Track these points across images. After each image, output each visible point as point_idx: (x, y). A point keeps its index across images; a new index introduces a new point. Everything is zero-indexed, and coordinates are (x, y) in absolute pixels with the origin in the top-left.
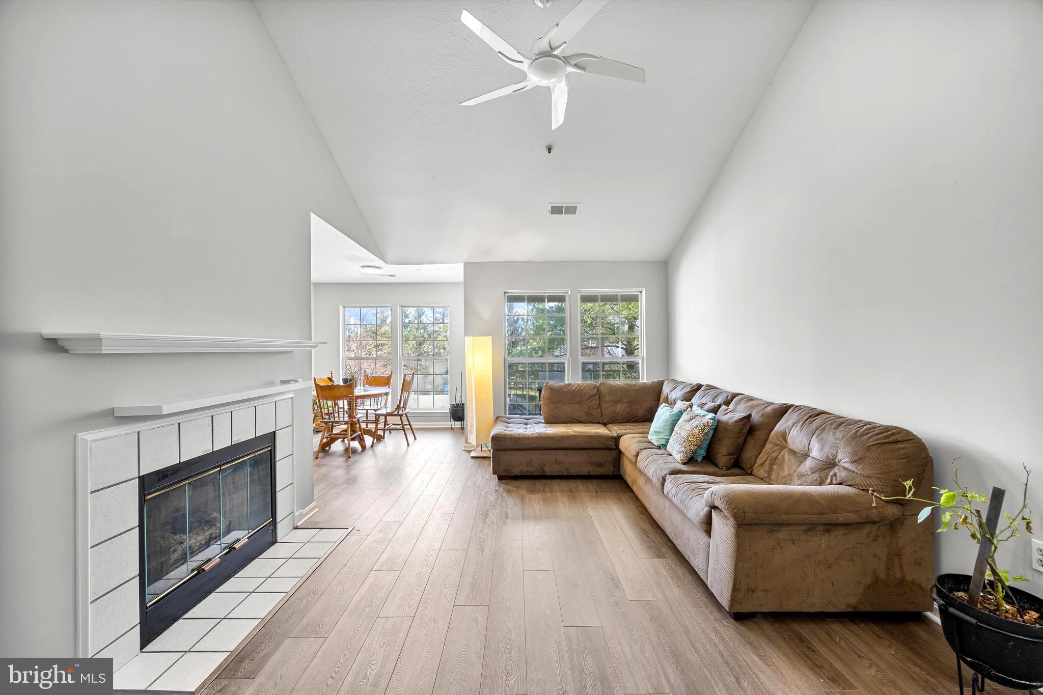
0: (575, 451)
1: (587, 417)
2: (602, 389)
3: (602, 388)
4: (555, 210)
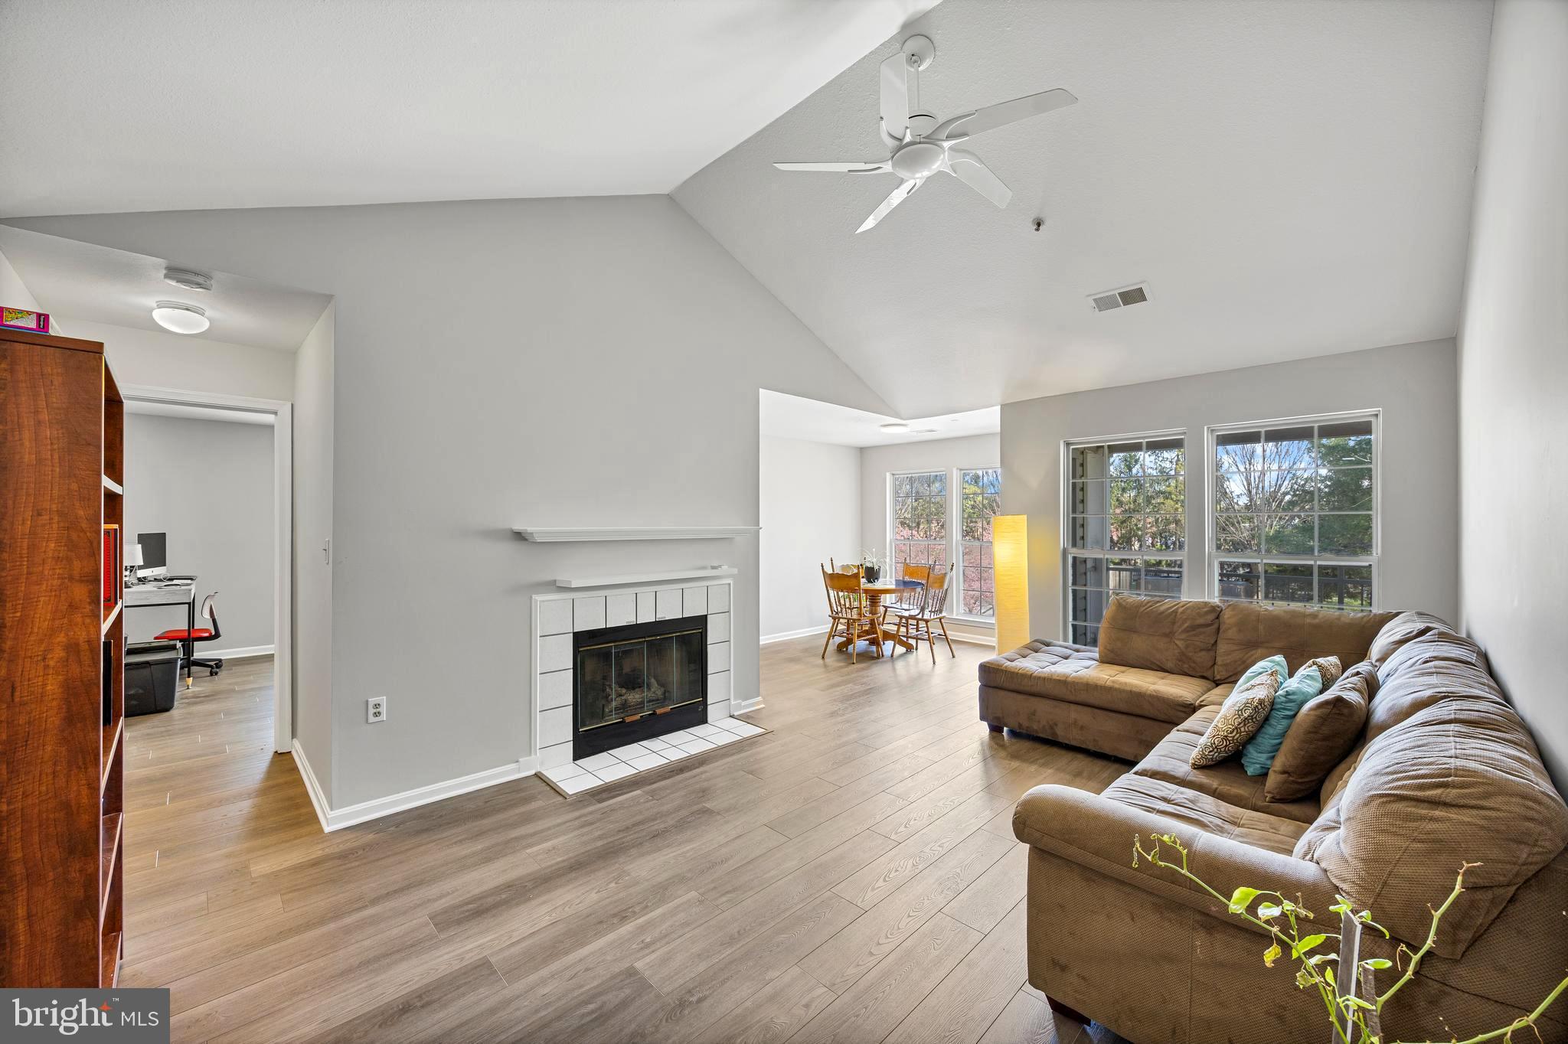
2: (1226, 617)
3: (1229, 615)
4: (1104, 303)
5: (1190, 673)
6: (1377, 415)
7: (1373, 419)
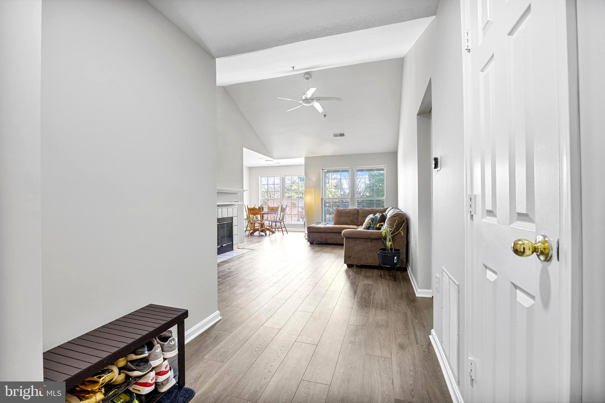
3: (360, 211)
4: (336, 135)
5: (353, 224)
6: (385, 167)
7: (384, 168)
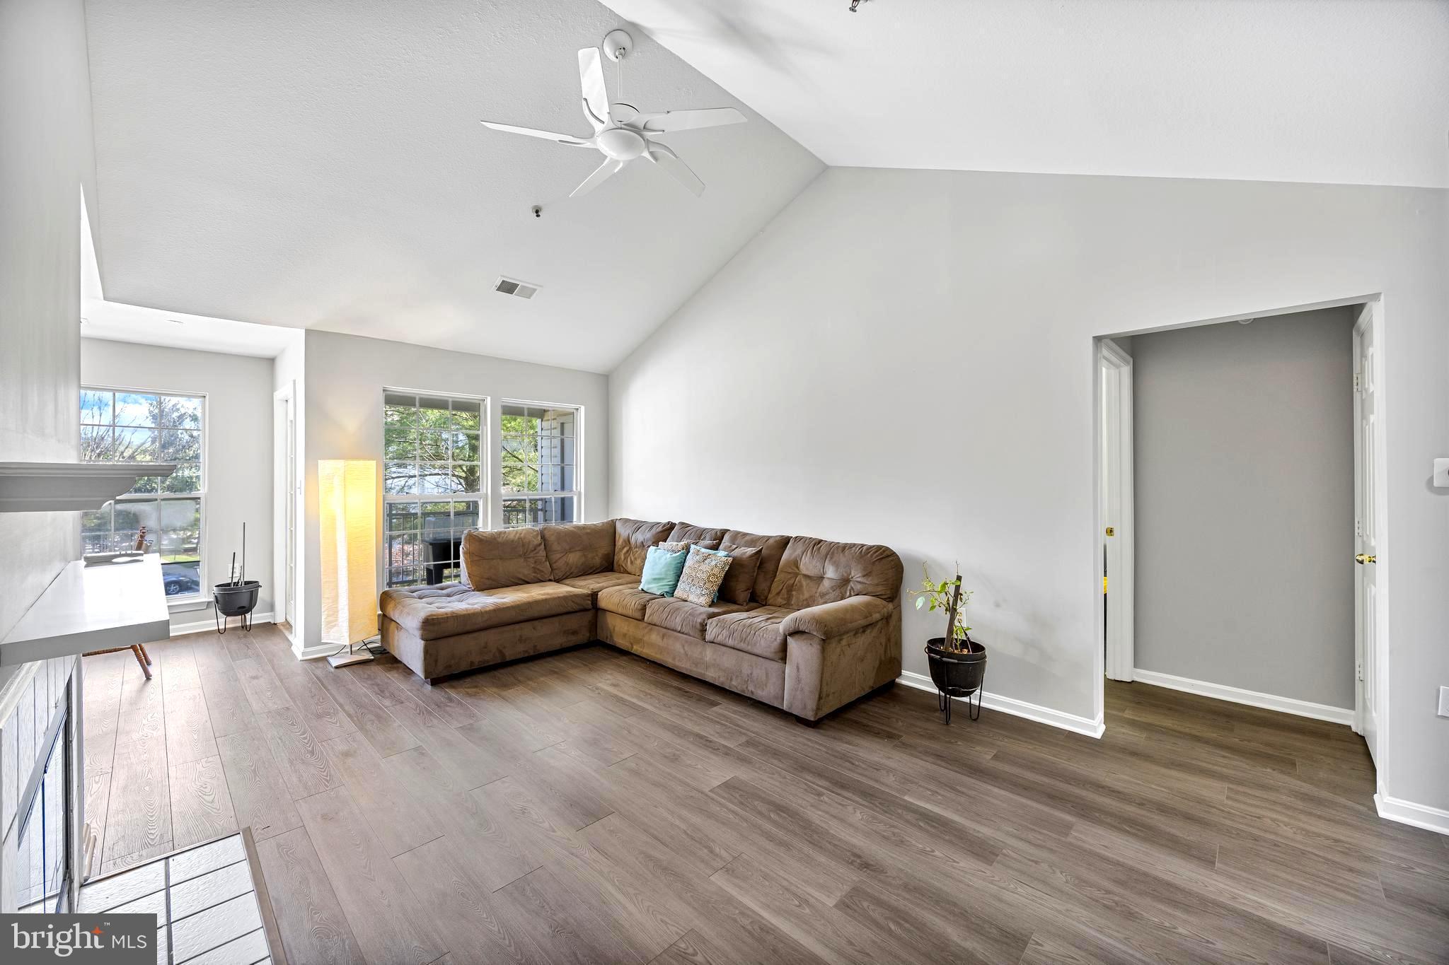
0: (545, 620)
1: (536, 575)
2: (547, 536)
3: (547, 534)
